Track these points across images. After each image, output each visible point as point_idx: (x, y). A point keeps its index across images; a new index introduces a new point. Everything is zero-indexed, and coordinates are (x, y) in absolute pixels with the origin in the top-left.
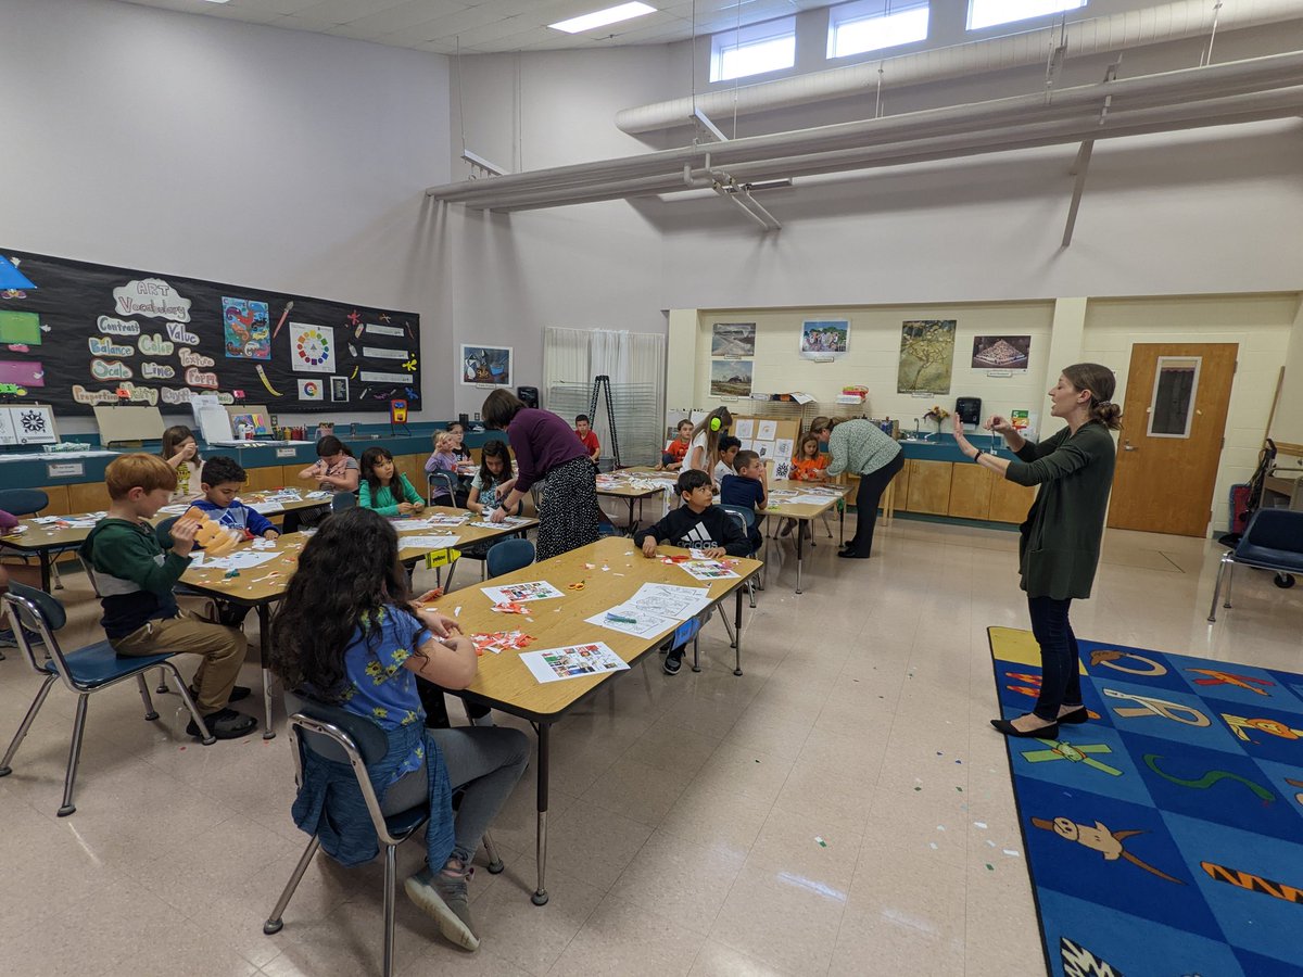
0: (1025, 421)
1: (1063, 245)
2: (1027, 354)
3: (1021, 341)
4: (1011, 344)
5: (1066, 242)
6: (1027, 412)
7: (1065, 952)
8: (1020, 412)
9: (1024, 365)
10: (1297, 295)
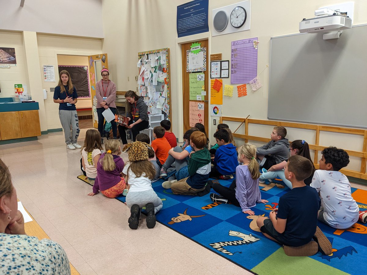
0: (21, 89)
1: (21, 6)
2: (14, 57)
3: (10, 50)
4: (6, 51)
5: (22, 5)
6: (21, 85)
7: (214, 247)
8: (18, 85)
9: (14, 62)
10: (101, 40)
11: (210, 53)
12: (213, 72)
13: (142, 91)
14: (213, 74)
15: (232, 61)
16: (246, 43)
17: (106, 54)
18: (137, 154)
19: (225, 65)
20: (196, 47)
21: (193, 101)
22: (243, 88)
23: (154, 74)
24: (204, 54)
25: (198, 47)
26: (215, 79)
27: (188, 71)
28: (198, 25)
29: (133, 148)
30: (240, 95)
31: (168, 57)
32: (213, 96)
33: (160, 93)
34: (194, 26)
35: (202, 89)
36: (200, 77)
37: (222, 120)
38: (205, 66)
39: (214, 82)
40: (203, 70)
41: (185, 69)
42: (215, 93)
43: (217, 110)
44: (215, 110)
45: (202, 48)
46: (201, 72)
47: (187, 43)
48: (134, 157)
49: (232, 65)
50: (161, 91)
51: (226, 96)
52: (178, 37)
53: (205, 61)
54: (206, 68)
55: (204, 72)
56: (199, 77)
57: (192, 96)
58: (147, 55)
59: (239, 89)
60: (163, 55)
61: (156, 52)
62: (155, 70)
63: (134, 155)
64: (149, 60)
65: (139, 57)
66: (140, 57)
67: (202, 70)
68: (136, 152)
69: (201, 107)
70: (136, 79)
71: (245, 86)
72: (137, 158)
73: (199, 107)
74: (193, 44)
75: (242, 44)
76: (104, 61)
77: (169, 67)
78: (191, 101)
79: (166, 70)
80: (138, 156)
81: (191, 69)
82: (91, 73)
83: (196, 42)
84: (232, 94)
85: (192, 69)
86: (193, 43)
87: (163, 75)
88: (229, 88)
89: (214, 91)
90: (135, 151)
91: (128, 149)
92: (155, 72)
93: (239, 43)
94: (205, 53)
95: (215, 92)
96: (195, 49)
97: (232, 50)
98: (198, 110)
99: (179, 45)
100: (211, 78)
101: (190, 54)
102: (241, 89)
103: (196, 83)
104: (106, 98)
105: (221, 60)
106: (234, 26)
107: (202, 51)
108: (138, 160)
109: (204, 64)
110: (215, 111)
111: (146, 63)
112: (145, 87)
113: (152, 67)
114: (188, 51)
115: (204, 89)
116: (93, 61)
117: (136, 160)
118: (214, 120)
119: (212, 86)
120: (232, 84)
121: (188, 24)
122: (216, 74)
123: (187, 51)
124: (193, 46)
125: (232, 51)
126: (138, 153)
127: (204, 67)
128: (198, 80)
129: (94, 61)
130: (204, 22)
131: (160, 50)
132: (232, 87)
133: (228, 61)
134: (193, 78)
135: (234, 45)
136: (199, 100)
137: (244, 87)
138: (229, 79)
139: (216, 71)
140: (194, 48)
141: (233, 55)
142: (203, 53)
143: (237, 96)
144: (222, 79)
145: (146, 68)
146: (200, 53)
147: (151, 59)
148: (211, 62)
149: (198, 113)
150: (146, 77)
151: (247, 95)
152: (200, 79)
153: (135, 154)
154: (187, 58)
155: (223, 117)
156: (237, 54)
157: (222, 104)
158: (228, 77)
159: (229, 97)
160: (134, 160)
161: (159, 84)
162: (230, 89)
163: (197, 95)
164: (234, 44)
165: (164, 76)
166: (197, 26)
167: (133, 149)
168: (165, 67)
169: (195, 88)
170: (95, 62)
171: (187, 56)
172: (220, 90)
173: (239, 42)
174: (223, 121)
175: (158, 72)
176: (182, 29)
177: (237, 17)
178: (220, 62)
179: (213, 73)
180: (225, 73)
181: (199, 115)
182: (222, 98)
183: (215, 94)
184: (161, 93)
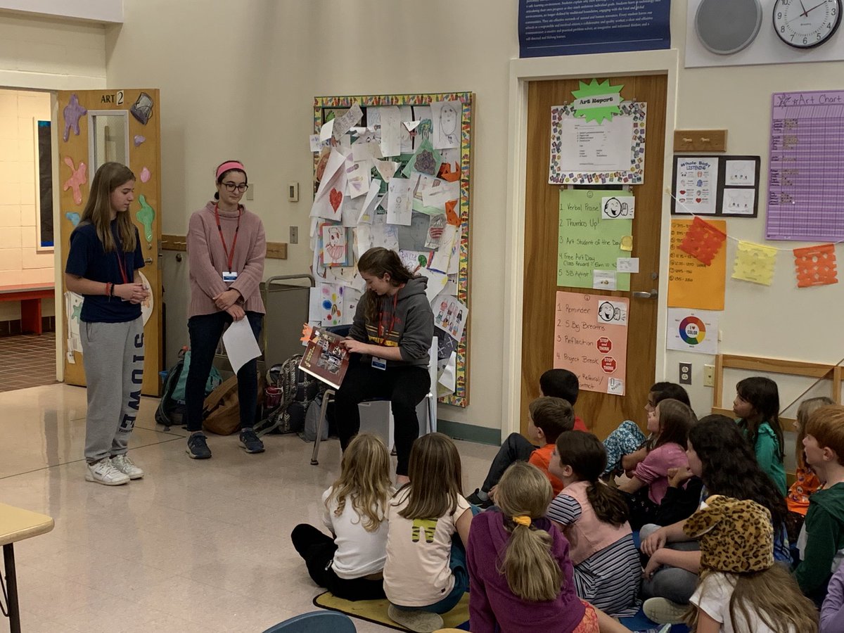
10: (108, 29)
11: (674, 123)
12: (683, 192)
13: (325, 242)
14: (682, 200)
15: (773, 159)
16: (837, 101)
17: (156, 91)
18: (756, 546)
19: (739, 172)
20: (598, 98)
21: (572, 290)
22: (819, 256)
23: (393, 182)
24: (636, 125)
25: (611, 99)
26: (692, 218)
27: (553, 179)
28: (623, 23)
29: (739, 525)
30: (805, 281)
31: (468, 125)
32: (678, 279)
33: (418, 254)
34: (605, 25)
35: (623, 248)
36: (613, 206)
37: (723, 367)
38: (638, 167)
39: (686, 230)
40: (630, 182)
41: (542, 173)
42: (689, 268)
43: (697, 329)
44: (688, 328)
45: (627, 104)
46: (618, 187)
47: (556, 81)
48: (743, 559)
49: (773, 174)
50: (428, 250)
51: (740, 280)
52: (520, 57)
53: (638, 149)
54: (642, 176)
55: (634, 189)
56: (610, 206)
57: (570, 273)
58: (364, 109)
59: (804, 259)
60: (443, 113)
61: (412, 102)
62: (403, 167)
63: (741, 550)
64: (370, 128)
65: (319, 114)
66: (323, 112)
67: (622, 183)
68: (752, 540)
69: (611, 313)
70: (292, 196)
71: (829, 249)
72: (752, 561)
73: (602, 313)
74: (582, 85)
75: (822, 104)
76: (140, 117)
77: (470, 161)
78: (564, 289)
79: (453, 170)
80: (756, 557)
81: (571, 176)
82: (68, 161)
83: (600, 80)
84: (771, 277)
85: (575, 176)
86: (588, 81)
87: (437, 189)
88: (756, 254)
89: (686, 260)
90: (746, 535)
91: (713, 530)
92: (398, 174)
93: (810, 102)
94: (639, 122)
95: (692, 264)
96: (592, 105)
97: (774, 121)
98: (599, 326)
99: (522, 83)
100: (673, 212)
101: (568, 122)
102: (810, 258)
103: (595, 224)
104: (234, 274)
105: (725, 152)
106: (789, 41)
107: (629, 113)
108: (756, 568)
109: (633, 162)
110: (691, 333)
111: (353, 140)
112: (341, 230)
113: (385, 155)
114: (560, 108)
115: (630, 249)
116: (85, 113)
117: (752, 567)
118: (682, 365)
119: (677, 244)
120: (770, 238)
121: (576, 16)
122: (698, 200)
123: (553, 108)
124: (582, 94)
125: (776, 125)
126: (760, 545)
127: (632, 169)
128: (604, 216)
129: (91, 112)
130: (649, 16)
131: (434, 98)
132: (771, 250)
133: (757, 159)
134: (579, 209)
135: (783, 104)
136: (603, 287)
137: (823, 253)
138: (760, 222)
139: (699, 188)
140: (588, 102)
141: (781, 140)
142: (632, 122)
143: (795, 282)
144: (729, 221)
145: (350, 158)
146: (615, 118)
147: (378, 127)
148: (675, 158)
149: (596, 336)
150: (349, 191)
151: (836, 281)
152: (614, 212)
153: (747, 548)
154: (552, 133)
155: (725, 357)
156: (796, 137)
157: (723, 309)
158: (752, 213)
159: (755, 285)
160: (741, 570)
161: (419, 220)
162: (761, 257)
163: (596, 271)
164: (783, 100)
165: (444, 192)
166: (619, 23)
167: (741, 530)
168: (452, 159)
169: (585, 243)
170: (94, 117)
171: (553, 128)
172: (713, 258)
173: (805, 97)
174: (724, 369)
175: (414, 176)
176: (543, 30)
177: (806, 14)
178: (717, 159)
179: (684, 196)
180: (737, 201)
181: (599, 344)
182: (722, 288)
183: (690, 272)
184: (427, 255)
